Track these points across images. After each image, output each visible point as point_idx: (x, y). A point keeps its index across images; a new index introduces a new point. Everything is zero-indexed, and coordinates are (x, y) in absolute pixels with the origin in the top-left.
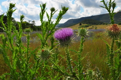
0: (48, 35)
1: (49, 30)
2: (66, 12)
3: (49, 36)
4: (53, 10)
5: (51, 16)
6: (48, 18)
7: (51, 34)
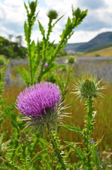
0: (42, 73)
1: (45, 60)
2: (81, 20)
3: (45, 75)
4: (53, 15)
5: (50, 31)
6: (43, 34)
7: (48, 70)
